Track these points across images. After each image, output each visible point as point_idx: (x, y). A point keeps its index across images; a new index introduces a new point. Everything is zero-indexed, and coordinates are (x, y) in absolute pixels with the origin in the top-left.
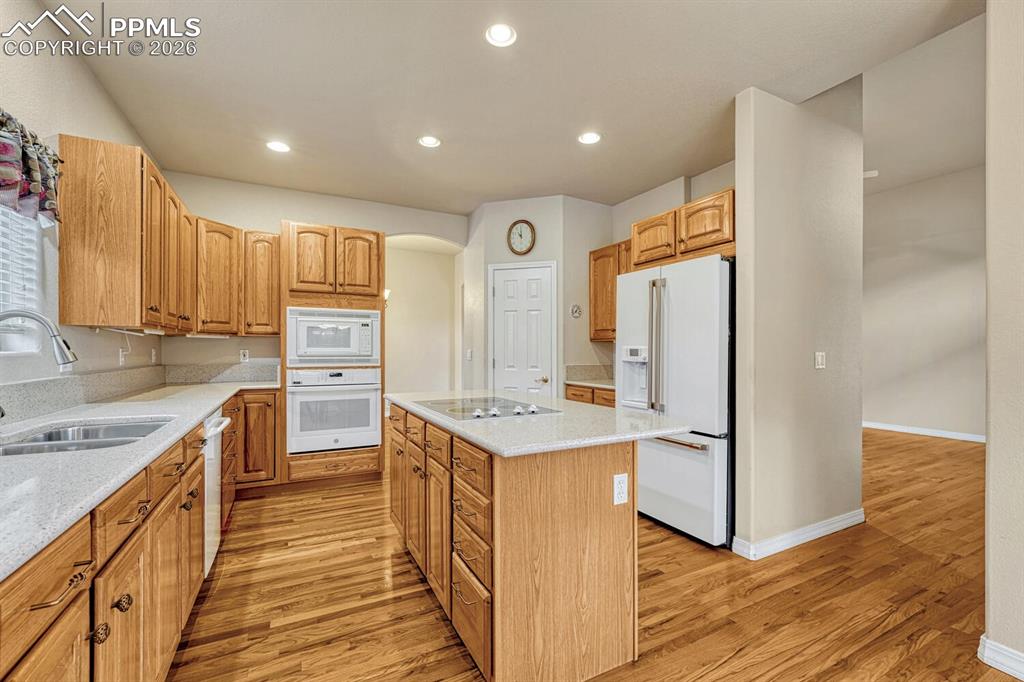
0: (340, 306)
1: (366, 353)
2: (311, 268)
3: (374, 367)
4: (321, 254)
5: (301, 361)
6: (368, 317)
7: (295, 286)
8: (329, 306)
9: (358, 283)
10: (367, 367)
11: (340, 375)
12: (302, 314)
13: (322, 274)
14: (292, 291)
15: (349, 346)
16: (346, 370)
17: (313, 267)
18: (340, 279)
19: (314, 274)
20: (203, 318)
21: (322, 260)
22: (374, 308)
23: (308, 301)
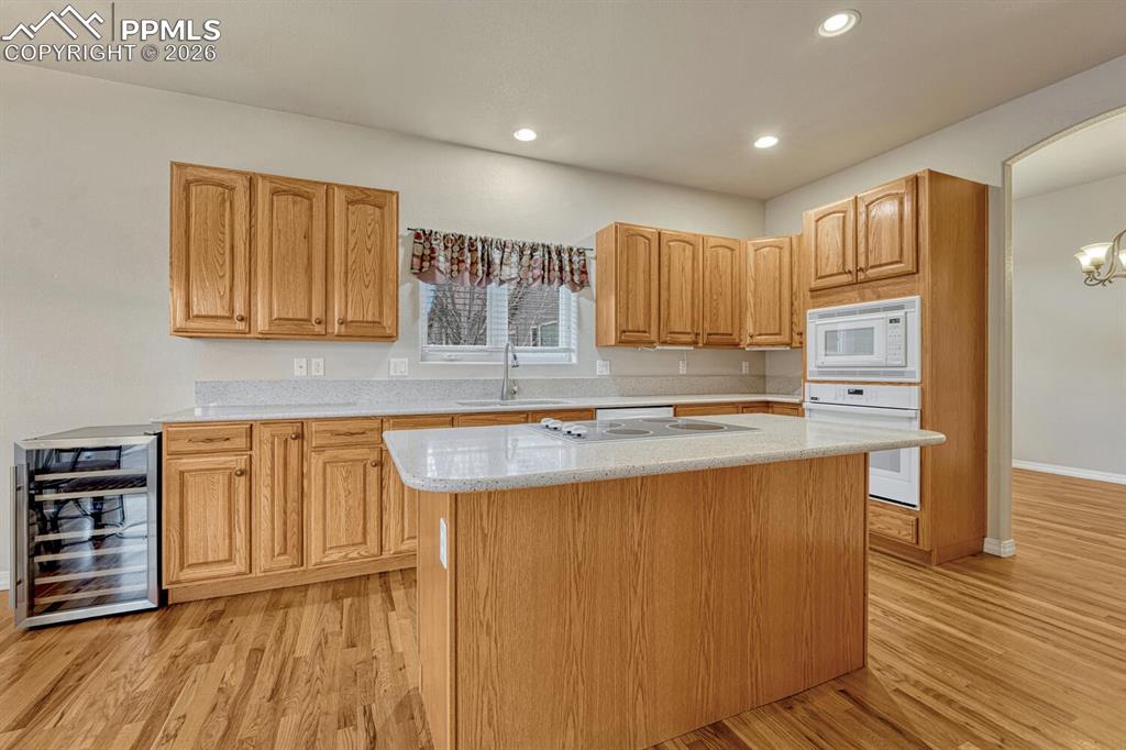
0: (863, 299)
1: (897, 363)
2: (828, 258)
3: (910, 384)
4: (839, 238)
5: (821, 373)
6: (901, 307)
7: (813, 285)
8: (850, 302)
9: (884, 262)
10: (900, 383)
11: (859, 392)
12: (822, 316)
13: (841, 261)
14: (812, 291)
15: (872, 353)
16: (869, 386)
17: (831, 256)
18: (862, 264)
19: (832, 266)
20: (751, 331)
21: (840, 244)
22: (911, 293)
23: (826, 299)
